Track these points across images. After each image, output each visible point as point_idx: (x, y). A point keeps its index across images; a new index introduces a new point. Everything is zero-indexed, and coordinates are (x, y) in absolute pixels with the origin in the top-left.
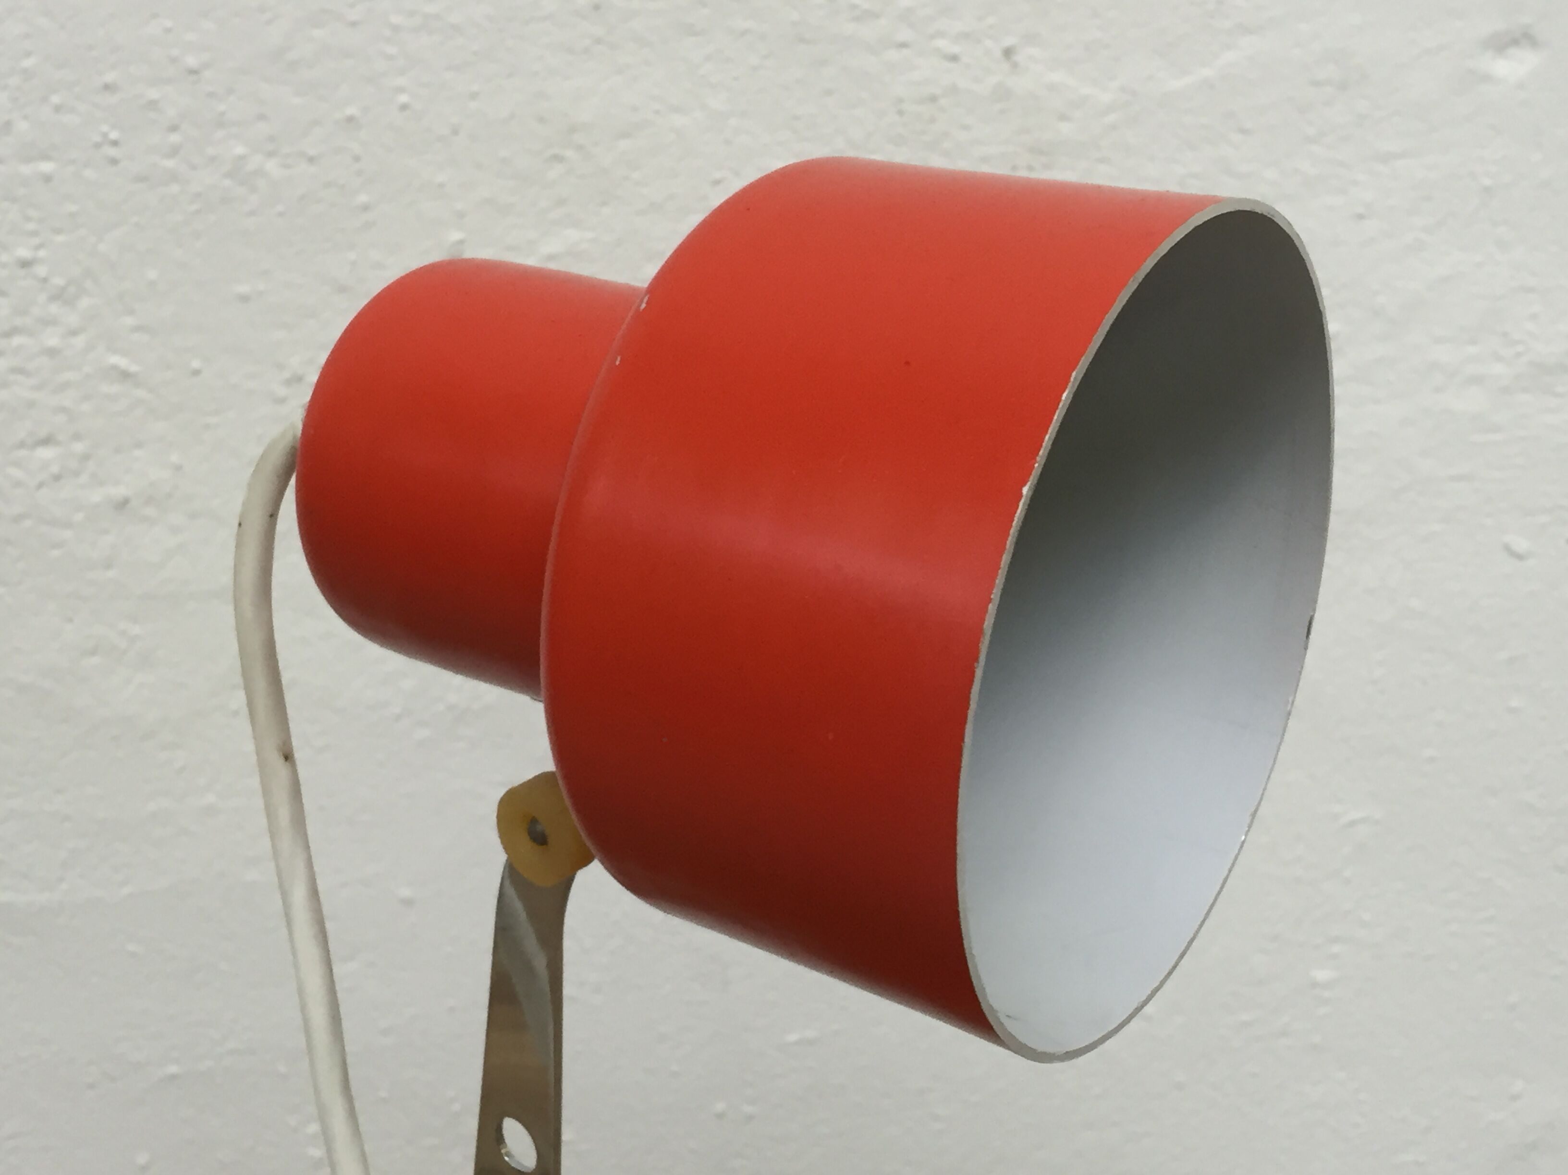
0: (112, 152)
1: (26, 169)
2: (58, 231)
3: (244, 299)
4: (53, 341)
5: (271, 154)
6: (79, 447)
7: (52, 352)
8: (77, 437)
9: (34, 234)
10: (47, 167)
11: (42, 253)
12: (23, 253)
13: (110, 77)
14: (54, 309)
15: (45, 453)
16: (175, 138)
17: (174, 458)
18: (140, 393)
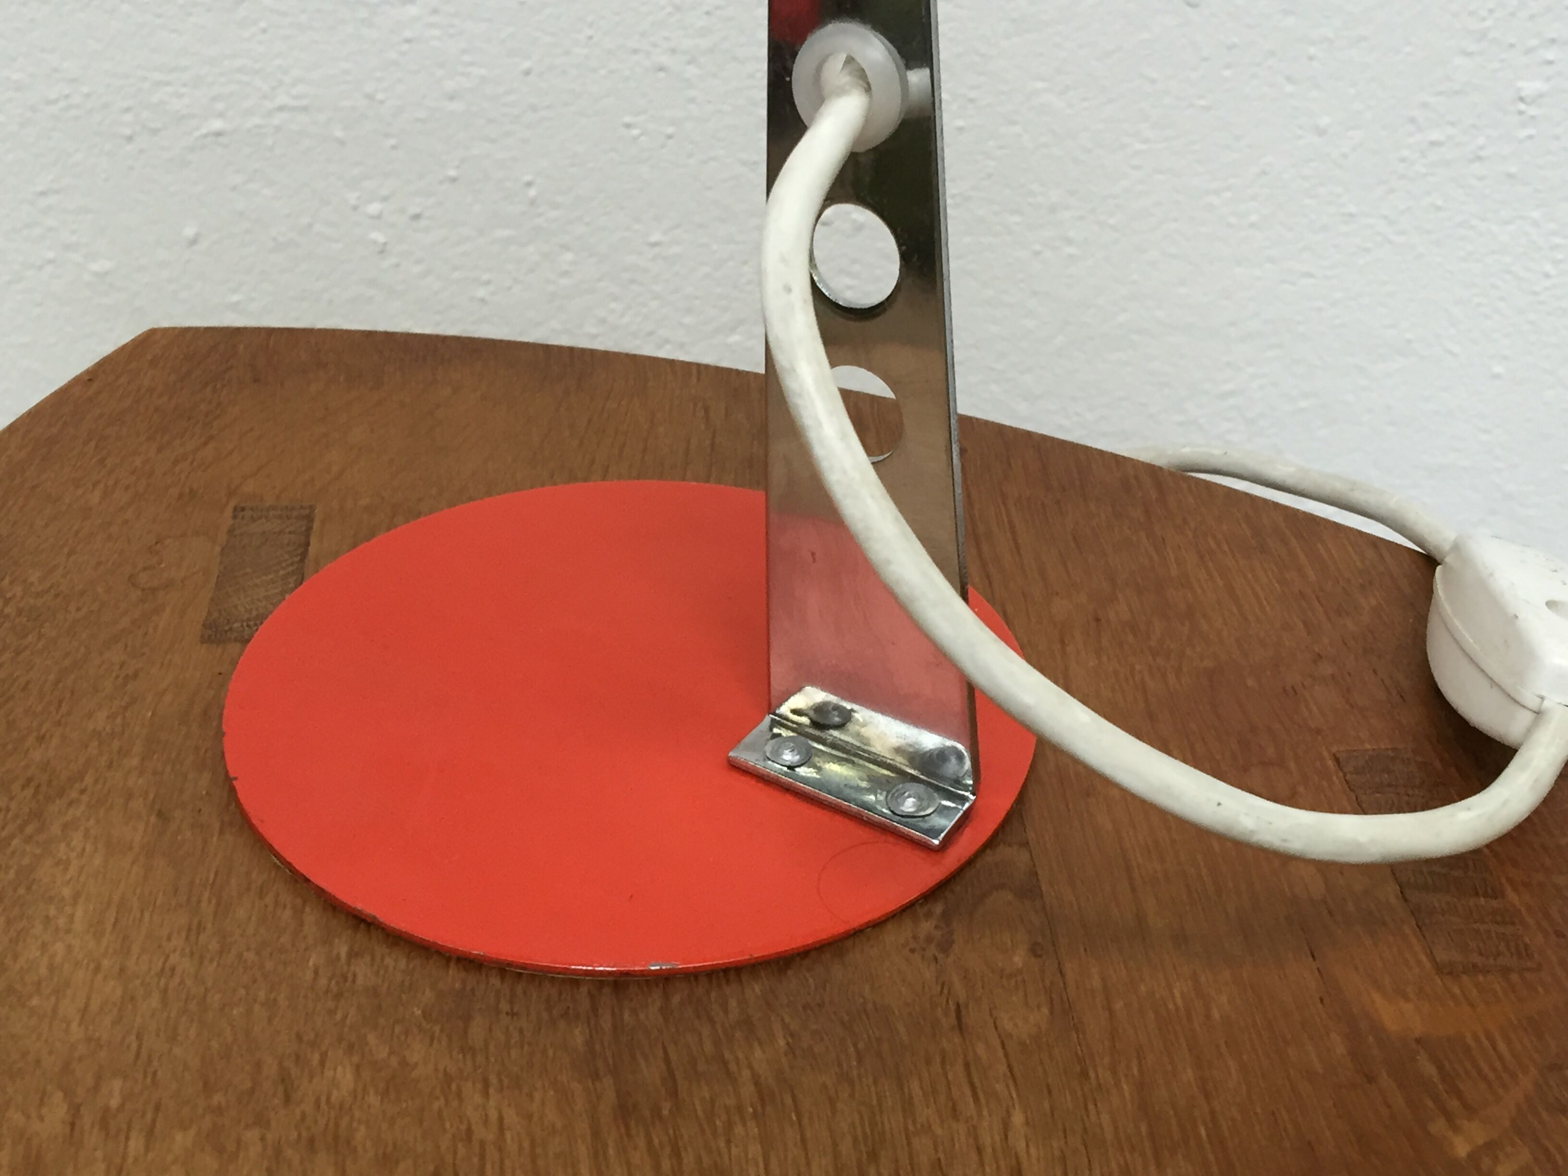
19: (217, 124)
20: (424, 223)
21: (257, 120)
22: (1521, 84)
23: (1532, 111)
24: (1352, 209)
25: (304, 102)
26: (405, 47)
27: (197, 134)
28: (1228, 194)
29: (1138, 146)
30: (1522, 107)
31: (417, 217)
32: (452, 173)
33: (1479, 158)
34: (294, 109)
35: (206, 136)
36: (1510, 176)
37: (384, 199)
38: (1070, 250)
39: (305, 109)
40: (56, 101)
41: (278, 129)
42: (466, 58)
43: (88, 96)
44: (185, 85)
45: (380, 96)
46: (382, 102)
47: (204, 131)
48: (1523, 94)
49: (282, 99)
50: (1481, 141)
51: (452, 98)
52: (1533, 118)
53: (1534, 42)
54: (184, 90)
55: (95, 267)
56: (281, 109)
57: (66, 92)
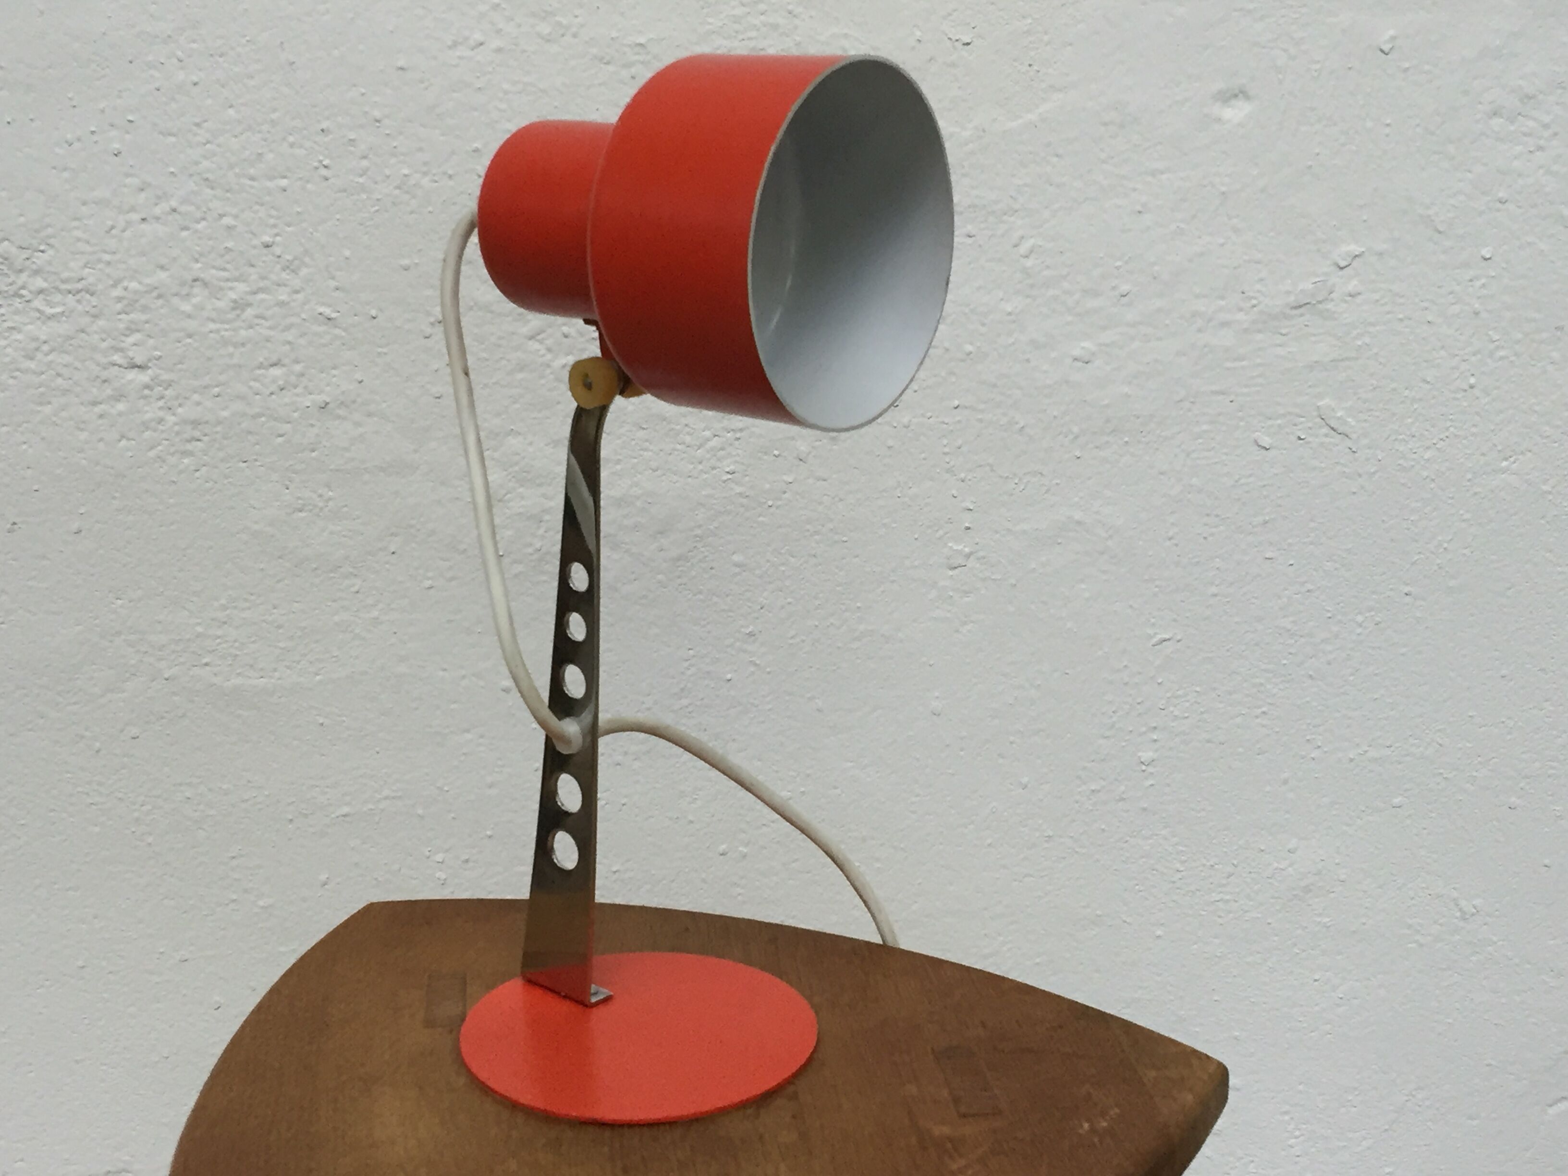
0: (324, 172)
1: (270, 184)
2: (289, 225)
3: (406, 269)
4: (283, 297)
5: (425, 174)
6: (298, 368)
7: (282, 304)
8: (297, 361)
9: (274, 226)
10: (284, 182)
11: (278, 239)
12: (267, 239)
13: (325, 125)
14: (284, 275)
15: (276, 372)
16: (365, 163)
17: (358, 376)
18: (337, 331)
19: (346, 810)
20: (471, 864)
21: (371, 806)
22: (1140, 754)
23: (1151, 769)
24: (1051, 833)
25: (399, 794)
26: (463, 758)
27: (333, 816)
28: (972, 827)
29: (914, 799)
30: (1144, 768)
31: (467, 861)
32: (489, 833)
33: (1124, 799)
34: (394, 798)
35: (338, 817)
36: (1145, 809)
37: (447, 851)
38: (878, 865)
39: (400, 797)
40: (247, 800)
41: (383, 810)
42: (500, 763)
43: (267, 796)
44: (328, 787)
45: (446, 789)
46: (447, 791)
47: (337, 814)
48: (1142, 760)
49: (386, 792)
50: (1123, 788)
51: (491, 786)
52: (1152, 774)
53: (1144, 729)
54: (328, 790)
55: (261, 903)
56: (386, 798)
57: (254, 795)
